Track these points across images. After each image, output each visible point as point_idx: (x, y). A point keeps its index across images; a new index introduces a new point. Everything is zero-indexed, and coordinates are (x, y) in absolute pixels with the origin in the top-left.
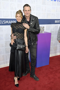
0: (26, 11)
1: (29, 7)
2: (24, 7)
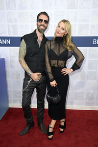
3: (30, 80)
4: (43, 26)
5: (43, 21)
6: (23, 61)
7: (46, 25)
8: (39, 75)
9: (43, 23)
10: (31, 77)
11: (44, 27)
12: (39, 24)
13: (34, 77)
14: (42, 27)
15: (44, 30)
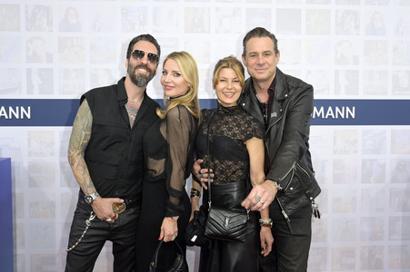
0: (255, 55)
1: (268, 38)
2: (246, 40)
3: (92, 218)
4: (145, 66)
5: (146, 56)
6: (79, 160)
7: (152, 66)
8: (118, 204)
9: (145, 60)
10: (94, 208)
11: (149, 70)
12: (134, 62)
13: (100, 210)
14: (143, 71)
15: (148, 80)
